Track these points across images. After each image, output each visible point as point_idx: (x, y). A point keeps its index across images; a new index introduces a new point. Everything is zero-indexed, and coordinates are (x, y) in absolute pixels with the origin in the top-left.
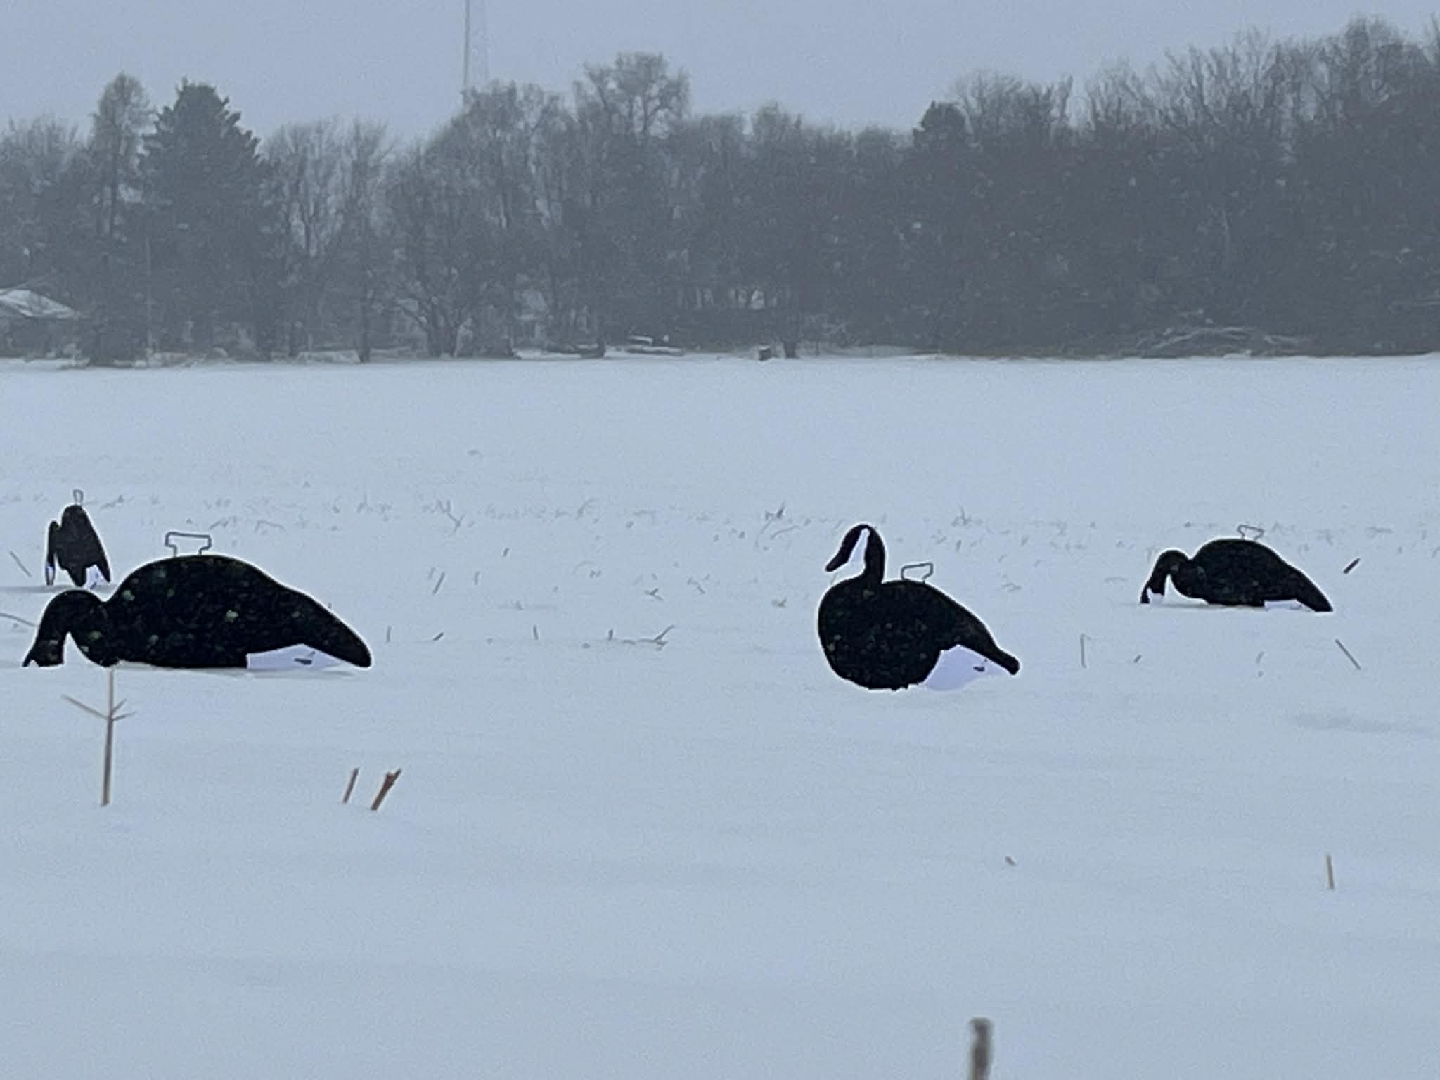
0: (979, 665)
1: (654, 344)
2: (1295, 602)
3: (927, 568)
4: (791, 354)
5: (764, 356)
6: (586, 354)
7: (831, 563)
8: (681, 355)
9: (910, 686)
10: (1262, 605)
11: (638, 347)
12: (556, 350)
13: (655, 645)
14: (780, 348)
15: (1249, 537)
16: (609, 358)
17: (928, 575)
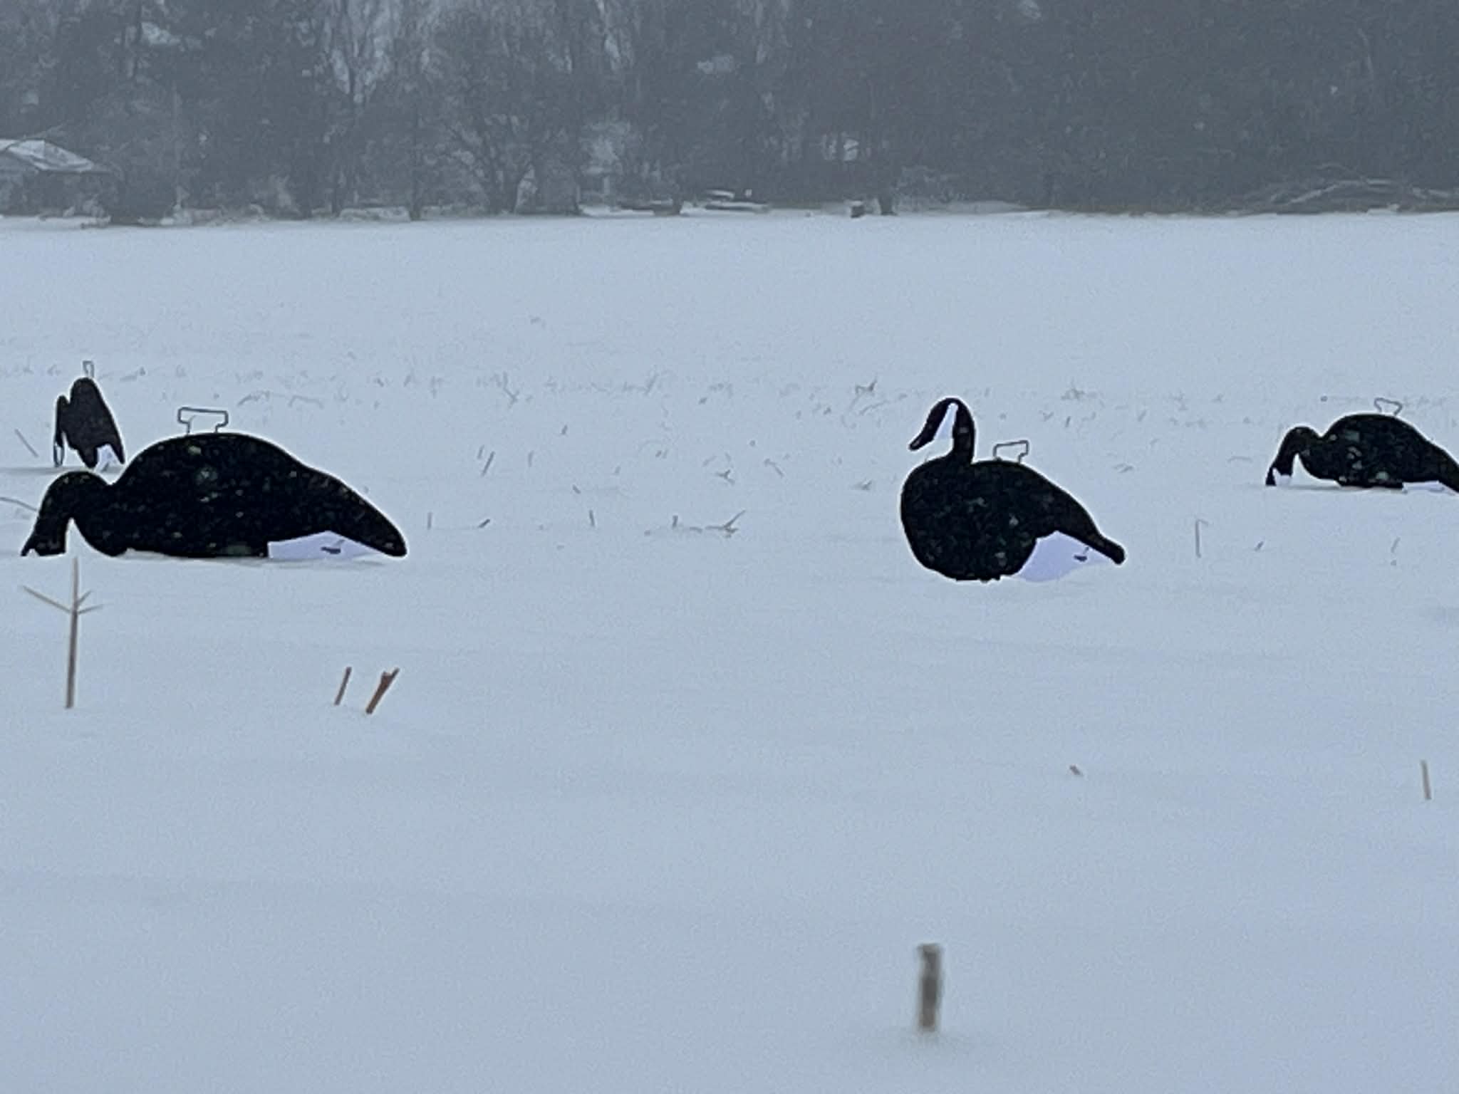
0: (1079, 554)
1: (735, 200)
2: (1437, 484)
3: (1022, 448)
4: (886, 211)
5: (857, 213)
6: (659, 211)
7: (915, 441)
8: (765, 211)
9: (1003, 577)
10: (1399, 486)
11: (717, 203)
12: (625, 207)
13: (725, 532)
14: (875, 203)
15: (1388, 412)
16: (686, 215)
17: (1022, 455)
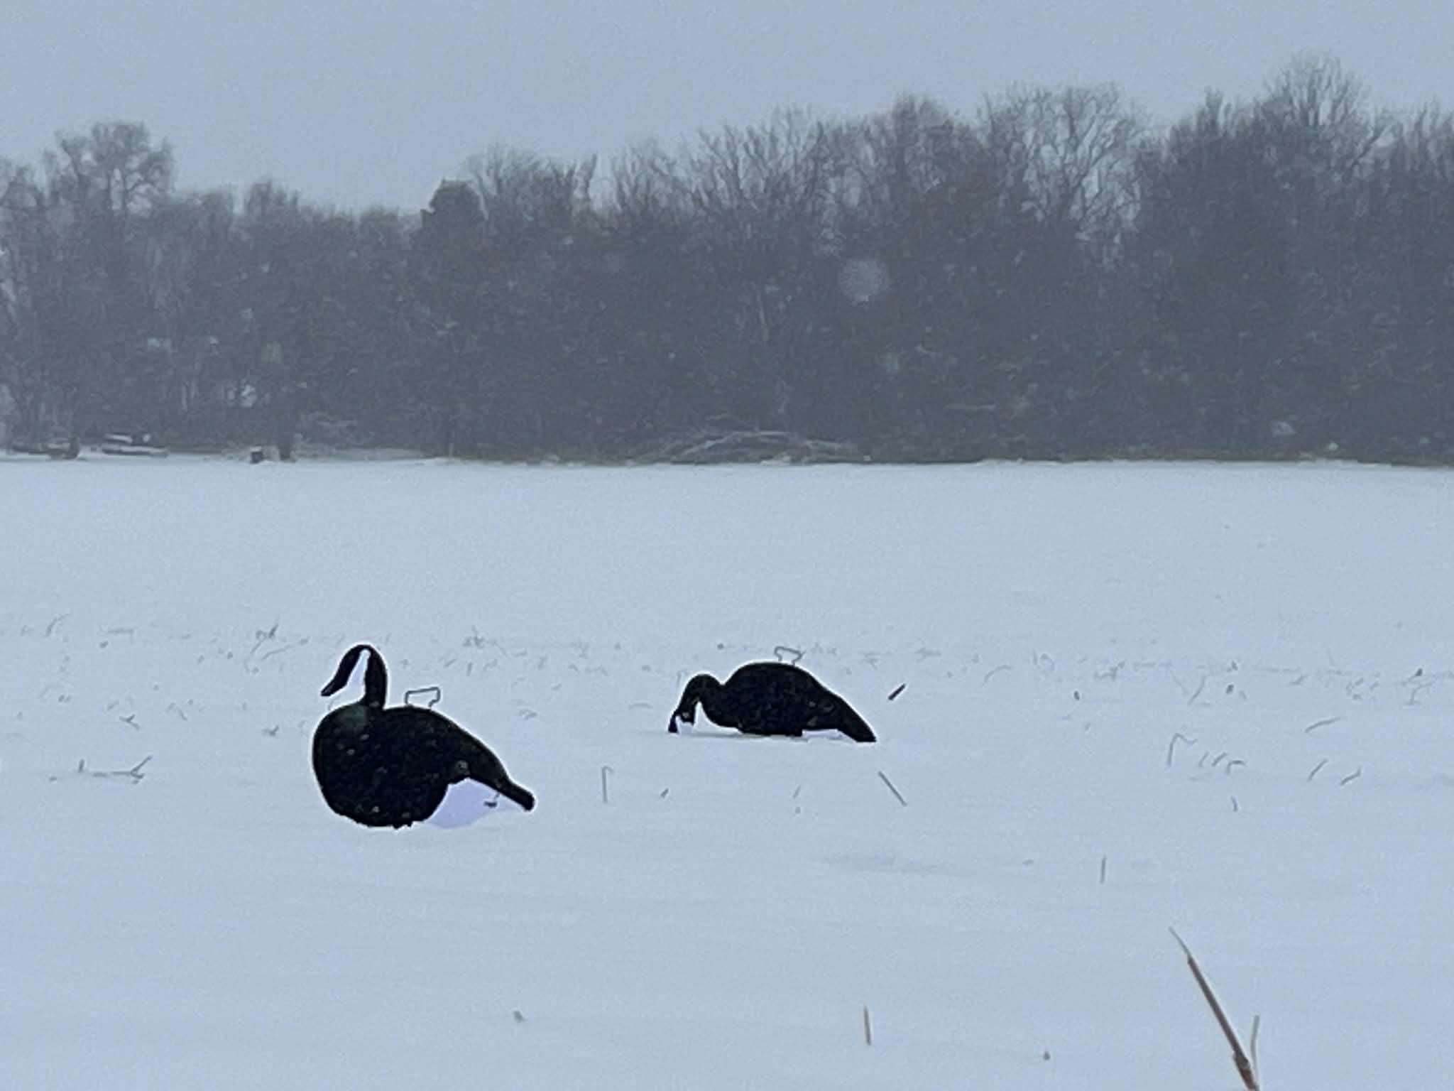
0: (491, 800)
1: (133, 445)
2: (835, 732)
3: (433, 695)
4: (285, 456)
5: (257, 458)
6: (55, 454)
7: (326, 688)
8: (165, 455)
9: (415, 823)
10: (799, 734)
11: (115, 447)
12: (18, 449)
13: (133, 779)
14: (274, 450)
15: (787, 661)
16: (82, 459)
17: (434, 701)
